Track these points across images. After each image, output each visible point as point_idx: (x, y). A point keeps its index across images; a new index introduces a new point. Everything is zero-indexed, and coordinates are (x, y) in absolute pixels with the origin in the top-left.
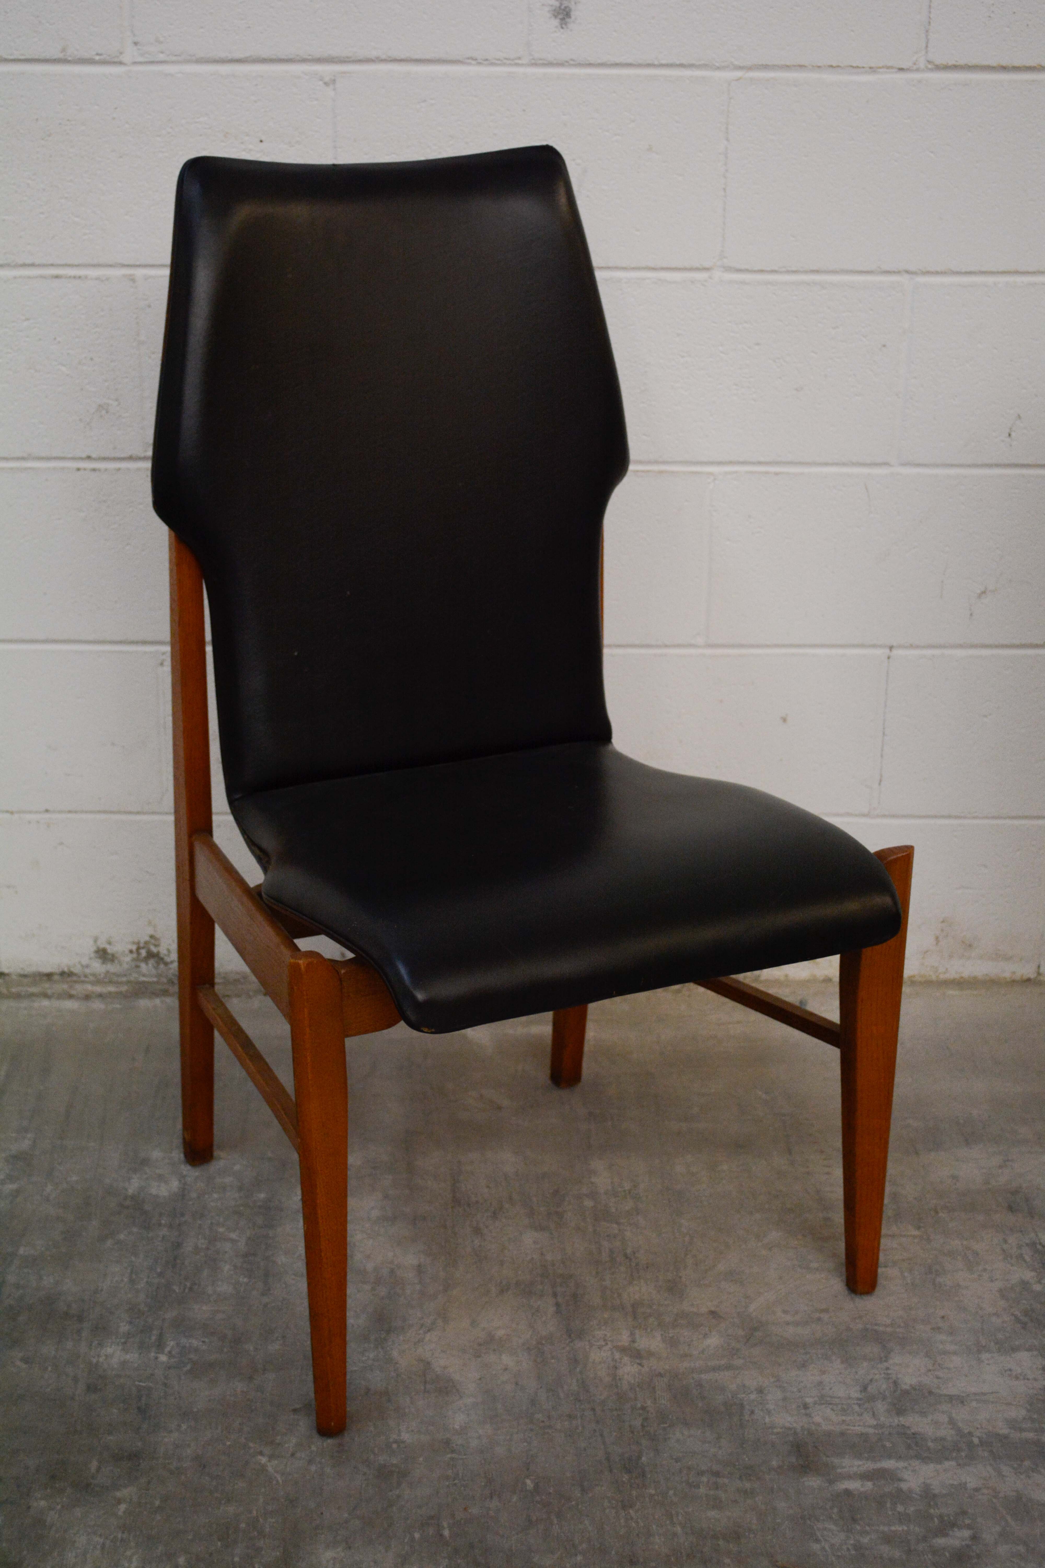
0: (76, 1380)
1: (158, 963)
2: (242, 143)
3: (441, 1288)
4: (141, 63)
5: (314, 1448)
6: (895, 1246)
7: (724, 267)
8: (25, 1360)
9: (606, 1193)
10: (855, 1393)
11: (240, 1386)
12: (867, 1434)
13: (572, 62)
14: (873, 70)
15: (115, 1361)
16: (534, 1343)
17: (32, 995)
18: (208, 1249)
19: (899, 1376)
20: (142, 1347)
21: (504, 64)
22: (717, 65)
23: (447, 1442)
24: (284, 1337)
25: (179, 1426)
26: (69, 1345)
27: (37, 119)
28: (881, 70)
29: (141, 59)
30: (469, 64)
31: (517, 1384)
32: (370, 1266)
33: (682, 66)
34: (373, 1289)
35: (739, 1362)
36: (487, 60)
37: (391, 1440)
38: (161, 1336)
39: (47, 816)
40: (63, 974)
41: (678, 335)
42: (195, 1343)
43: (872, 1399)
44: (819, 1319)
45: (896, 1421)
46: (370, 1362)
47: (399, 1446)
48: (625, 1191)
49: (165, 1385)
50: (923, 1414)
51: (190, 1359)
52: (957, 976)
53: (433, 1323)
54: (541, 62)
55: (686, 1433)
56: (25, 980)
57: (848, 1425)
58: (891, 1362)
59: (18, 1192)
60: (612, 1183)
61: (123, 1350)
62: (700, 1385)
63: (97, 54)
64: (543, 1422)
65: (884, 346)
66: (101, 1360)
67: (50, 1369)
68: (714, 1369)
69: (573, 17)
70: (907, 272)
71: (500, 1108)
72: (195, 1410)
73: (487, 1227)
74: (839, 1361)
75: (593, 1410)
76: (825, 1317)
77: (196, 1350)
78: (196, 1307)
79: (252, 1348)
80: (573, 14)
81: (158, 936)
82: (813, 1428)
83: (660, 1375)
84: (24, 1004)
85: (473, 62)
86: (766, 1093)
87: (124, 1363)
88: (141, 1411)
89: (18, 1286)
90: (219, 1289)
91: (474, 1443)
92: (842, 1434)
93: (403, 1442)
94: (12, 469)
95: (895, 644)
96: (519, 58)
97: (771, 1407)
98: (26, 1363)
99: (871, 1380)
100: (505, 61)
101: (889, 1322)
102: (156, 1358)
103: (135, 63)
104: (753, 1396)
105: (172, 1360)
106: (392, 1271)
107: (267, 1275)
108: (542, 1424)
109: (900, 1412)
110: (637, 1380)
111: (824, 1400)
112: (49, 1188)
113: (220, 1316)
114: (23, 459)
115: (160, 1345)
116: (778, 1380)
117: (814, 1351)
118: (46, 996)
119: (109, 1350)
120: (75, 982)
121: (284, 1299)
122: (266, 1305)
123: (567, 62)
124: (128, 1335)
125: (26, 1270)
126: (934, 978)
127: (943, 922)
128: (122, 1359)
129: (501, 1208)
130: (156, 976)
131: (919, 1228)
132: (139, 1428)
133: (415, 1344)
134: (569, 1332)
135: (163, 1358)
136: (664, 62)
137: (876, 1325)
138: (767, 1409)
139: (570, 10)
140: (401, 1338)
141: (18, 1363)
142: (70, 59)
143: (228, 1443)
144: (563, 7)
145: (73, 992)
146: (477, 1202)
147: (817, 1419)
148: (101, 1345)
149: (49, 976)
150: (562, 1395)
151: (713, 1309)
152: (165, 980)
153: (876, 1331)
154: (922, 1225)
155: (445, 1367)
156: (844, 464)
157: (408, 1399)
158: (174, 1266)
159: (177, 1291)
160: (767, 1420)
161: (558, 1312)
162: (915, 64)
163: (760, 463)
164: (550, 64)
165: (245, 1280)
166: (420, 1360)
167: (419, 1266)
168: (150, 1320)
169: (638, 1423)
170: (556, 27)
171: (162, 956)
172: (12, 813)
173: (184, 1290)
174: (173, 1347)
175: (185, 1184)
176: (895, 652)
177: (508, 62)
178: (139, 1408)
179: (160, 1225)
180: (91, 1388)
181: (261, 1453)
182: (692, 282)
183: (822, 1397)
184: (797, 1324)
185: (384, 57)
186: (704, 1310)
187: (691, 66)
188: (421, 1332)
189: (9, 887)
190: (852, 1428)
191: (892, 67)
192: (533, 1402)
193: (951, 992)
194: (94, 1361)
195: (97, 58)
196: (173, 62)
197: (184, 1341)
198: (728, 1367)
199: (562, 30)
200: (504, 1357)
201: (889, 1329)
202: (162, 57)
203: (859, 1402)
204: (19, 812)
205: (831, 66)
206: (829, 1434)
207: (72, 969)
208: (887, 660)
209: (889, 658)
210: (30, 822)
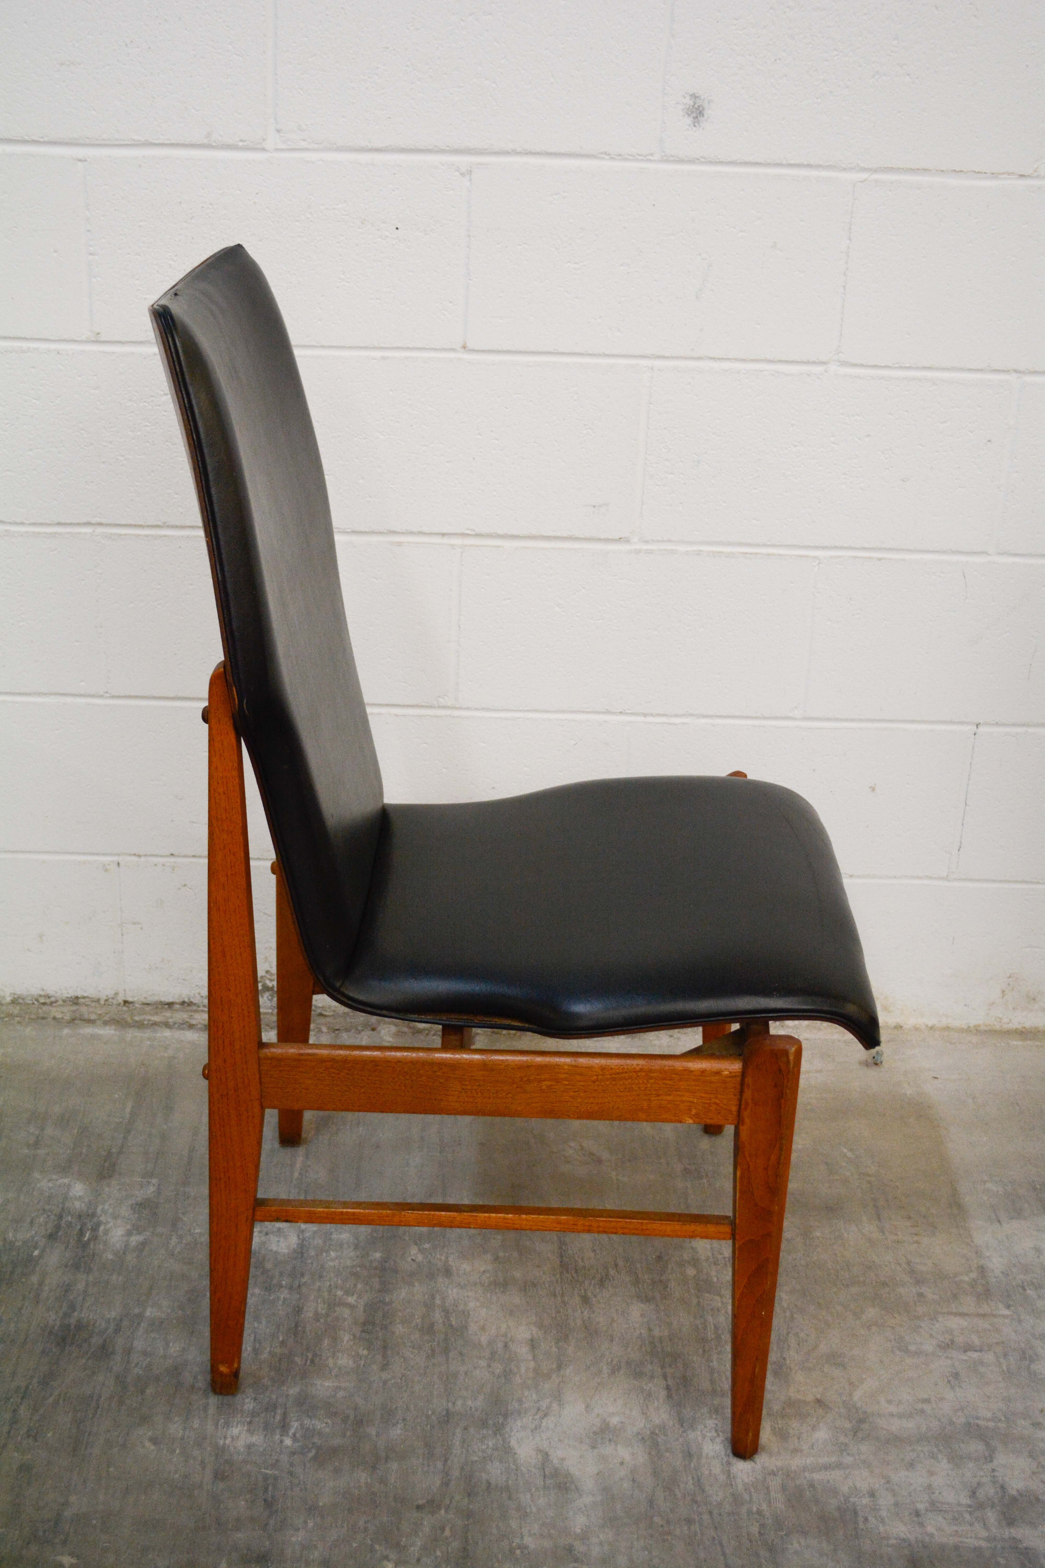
0: (203, 1464)
2: (378, 230)
3: (554, 1366)
4: (283, 150)
5: (438, 1553)
6: (989, 1327)
7: (839, 361)
8: (154, 1440)
9: (707, 1260)
10: (966, 1501)
11: (363, 1477)
12: (980, 1548)
13: (703, 160)
14: (994, 175)
15: (241, 1444)
16: (648, 1433)
17: (155, 1024)
18: (327, 1315)
19: (1007, 1479)
20: (267, 1427)
21: (636, 160)
22: (843, 166)
23: (570, 1549)
24: (404, 1420)
25: (306, 1522)
26: (196, 1424)
27: (180, 202)
28: (1002, 176)
29: (283, 146)
30: (603, 158)
31: (634, 1481)
32: (484, 1339)
33: (809, 166)
34: (489, 1366)
35: (848, 1460)
36: (620, 155)
37: (514, 1544)
38: (285, 1415)
39: (172, 859)
40: (183, 1003)
41: (792, 425)
42: (319, 1425)
43: (981, 1506)
44: (922, 1411)
45: (1007, 1532)
46: (489, 1451)
47: (522, 1552)
48: (725, 1258)
49: (291, 1474)
50: (1033, 1525)
51: (314, 1443)
52: (1019, 1027)
53: (548, 1408)
54: (672, 159)
55: (803, 1542)
56: (148, 1008)
57: (960, 1536)
58: (995, 1462)
59: (143, 1244)
60: (712, 1248)
61: (249, 1430)
62: (812, 1485)
63: (241, 141)
64: (662, 1526)
65: (989, 441)
66: (228, 1441)
67: (177, 1452)
68: (826, 1467)
69: (706, 116)
70: (1016, 371)
71: (600, 1161)
72: (321, 1504)
73: (595, 1296)
74: (945, 1461)
75: (710, 1513)
76: (927, 1408)
77: (320, 1433)
78: (318, 1382)
79: (374, 1433)
80: (707, 113)
82: (927, 1539)
83: (773, 1473)
84: (148, 1034)
85: (607, 157)
86: (851, 1150)
87: (249, 1447)
88: (269, 1504)
89: (145, 1353)
90: (340, 1362)
91: (596, 1551)
92: (956, 1548)
93: (526, 1547)
94: (147, 536)
95: (982, 722)
96: (652, 155)
97: (884, 1513)
98: (155, 1444)
99: (979, 1484)
100: (638, 157)
101: (989, 1415)
102: (282, 1442)
103: (277, 150)
104: (865, 1501)
105: (297, 1444)
106: (506, 1346)
107: (385, 1348)
108: (661, 1529)
109: (1011, 1523)
110: (750, 1479)
111: (934, 1507)
112: (174, 1241)
113: (341, 1394)
114: (157, 526)
115: (284, 1427)
116: (888, 1482)
117: (920, 1448)
118: (167, 1025)
119: (235, 1431)
120: (196, 1011)
121: (403, 1375)
122: (385, 1383)
123: (698, 159)
124: (254, 1414)
125: (153, 1335)
126: (998, 1028)
127: (1010, 977)
128: (248, 1442)
129: (607, 1275)
130: (270, 1008)
131: (1008, 1307)
132: (267, 1525)
133: (532, 1431)
134: (681, 1422)
135: (288, 1442)
136: (792, 162)
137: (977, 1418)
138: (880, 1516)
139: (704, 109)
140: (519, 1423)
141: (148, 1444)
142: (214, 144)
143: (355, 1545)
144: (696, 106)
145: (194, 1022)
146: (584, 1267)
147: (930, 1529)
148: (227, 1424)
149: (170, 1005)
150: (679, 1495)
151: (819, 1397)
153: (978, 1425)
154: (1011, 1303)
155: (563, 1459)
156: (944, 552)
157: (528, 1496)
158: (295, 1335)
159: (299, 1363)
160: (882, 1529)
161: (669, 1396)
162: (1035, 171)
163: (864, 549)
164: (681, 161)
165: (365, 1352)
166: (539, 1450)
167: (532, 1340)
168: (274, 1397)
169: (755, 1529)
170: (689, 125)
172: (139, 856)
173: (306, 1362)
174: (297, 1428)
175: (304, 1240)
176: (982, 729)
177: (640, 158)
178: (265, 1500)
179: (281, 1286)
180: (219, 1476)
181: (386, 1558)
182: (808, 375)
183: (932, 1503)
184: (901, 1416)
185: (519, 150)
186: (810, 1398)
187: (818, 167)
188: (537, 1417)
189: (134, 924)
190: (965, 1540)
191: (1013, 173)
192: (651, 1502)
193: (1015, 1043)
194: (221, 1442)
195: (241, 144)
196: (315, 150)
197: (307, 1422)
198: (839, 1466)
199: (694, 128)
200: (619, 1448)
201: (991, 1424)
202: (303, 144)
203: (969, 1509)
204: (146, 855)
205: (955, 171)
206: (942, 1547)
207: (192, 1000)
208: (973, 736)
209: (975, 734)
210: (156, 865)
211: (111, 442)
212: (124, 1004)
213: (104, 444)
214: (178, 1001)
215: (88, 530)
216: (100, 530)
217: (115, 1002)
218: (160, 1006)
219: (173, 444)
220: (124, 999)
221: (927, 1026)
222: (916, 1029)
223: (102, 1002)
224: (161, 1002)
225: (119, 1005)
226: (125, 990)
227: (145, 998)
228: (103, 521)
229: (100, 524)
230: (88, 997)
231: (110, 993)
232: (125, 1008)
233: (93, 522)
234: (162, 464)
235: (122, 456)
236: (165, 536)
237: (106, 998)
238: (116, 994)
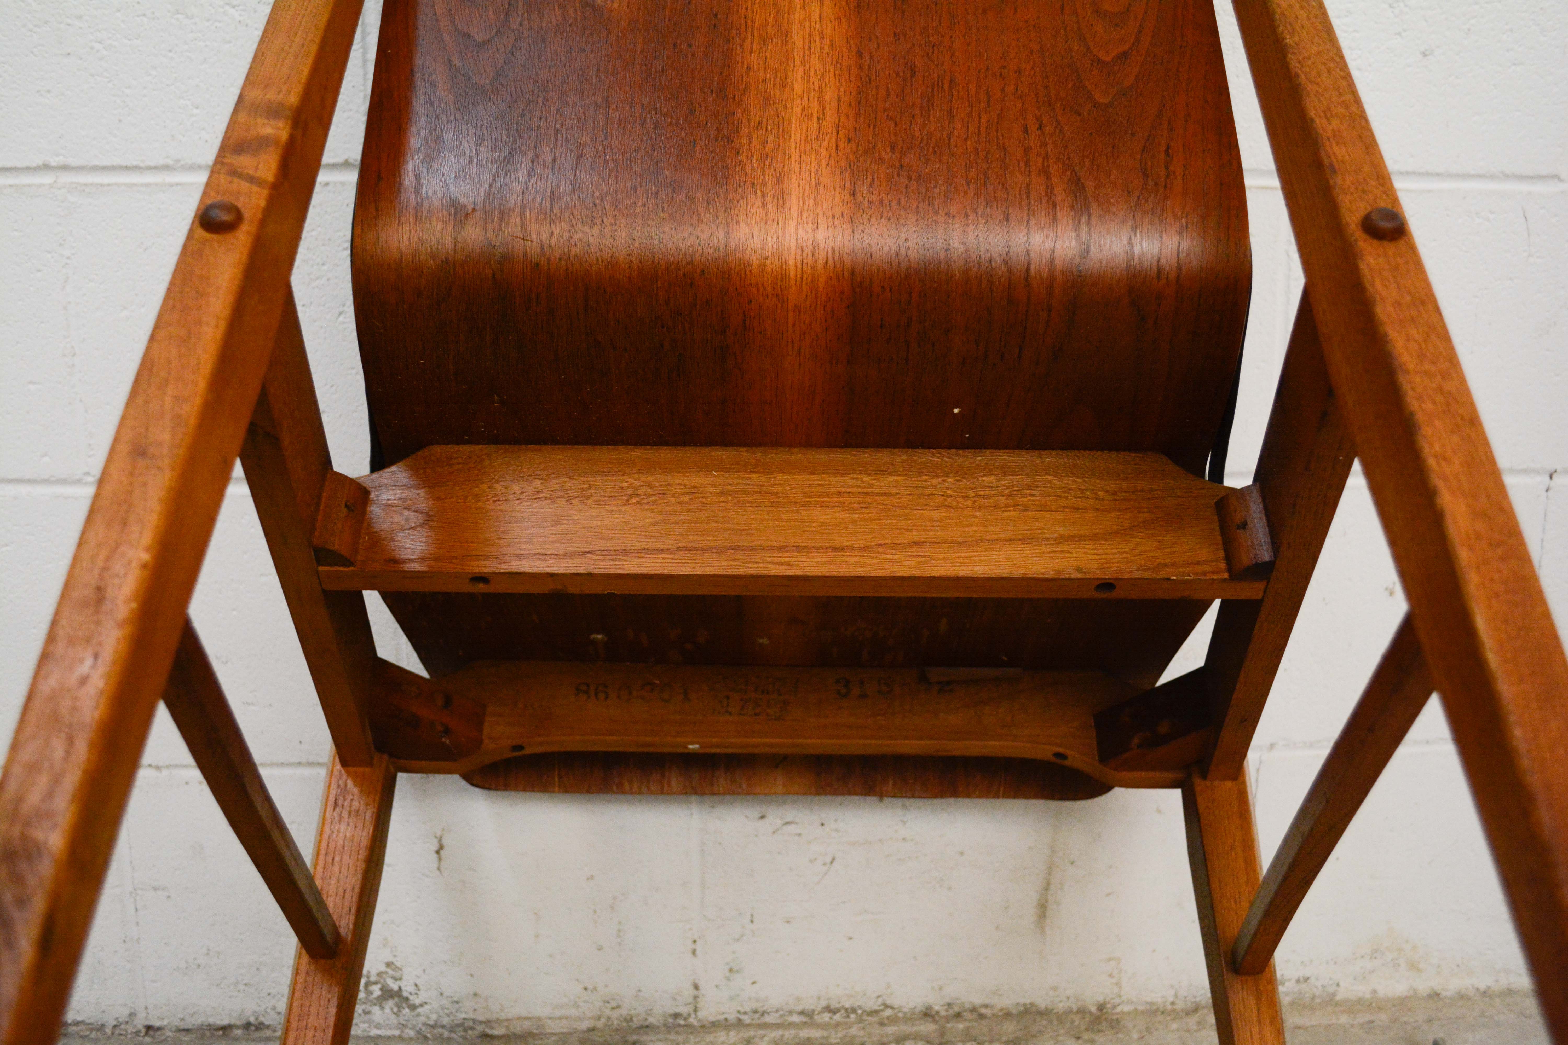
1: (399, 1006)
40: (247, 1026)
81: (398, 964)
94: (147, 185)
95: (1558, 468)
114: (166, 168)
130: (397, 1028)
152: (412, 1033)
156: (1492, 177)
171: (405, 994)
176: (1558, 481)
189: (156, 889)
204: (168, 767)
207: (262, 1019)
208: (1545, 494)
209: (1547, 490)
210: (187, 783)
211: (80, 17)
212: (147, 1033)
213: (69, 21)
214: (238, 1023)
215: (47, 179)
216: (66, 178)
217: (130, 1029)
218: (208, 1033)
219: (187, 17)
220: (147, 1023)
221: (1477, 989)
222: (1462, 996)
223: (108, 1031)
224: (209, 1025)
225: (137, 1033)
226: (146, 1008)
227: (182, 1020)
228: (72, 161)
229: (65, 168)
230: (82, 1022)
231: (123, 1013)
232: (148, 1039)
233: (54, 164)
234: (170, 54)
235: (100, 42)
236: (177, 184)
237: (115, 1023)
238: (132, 1015)
